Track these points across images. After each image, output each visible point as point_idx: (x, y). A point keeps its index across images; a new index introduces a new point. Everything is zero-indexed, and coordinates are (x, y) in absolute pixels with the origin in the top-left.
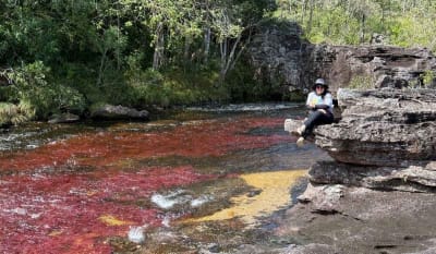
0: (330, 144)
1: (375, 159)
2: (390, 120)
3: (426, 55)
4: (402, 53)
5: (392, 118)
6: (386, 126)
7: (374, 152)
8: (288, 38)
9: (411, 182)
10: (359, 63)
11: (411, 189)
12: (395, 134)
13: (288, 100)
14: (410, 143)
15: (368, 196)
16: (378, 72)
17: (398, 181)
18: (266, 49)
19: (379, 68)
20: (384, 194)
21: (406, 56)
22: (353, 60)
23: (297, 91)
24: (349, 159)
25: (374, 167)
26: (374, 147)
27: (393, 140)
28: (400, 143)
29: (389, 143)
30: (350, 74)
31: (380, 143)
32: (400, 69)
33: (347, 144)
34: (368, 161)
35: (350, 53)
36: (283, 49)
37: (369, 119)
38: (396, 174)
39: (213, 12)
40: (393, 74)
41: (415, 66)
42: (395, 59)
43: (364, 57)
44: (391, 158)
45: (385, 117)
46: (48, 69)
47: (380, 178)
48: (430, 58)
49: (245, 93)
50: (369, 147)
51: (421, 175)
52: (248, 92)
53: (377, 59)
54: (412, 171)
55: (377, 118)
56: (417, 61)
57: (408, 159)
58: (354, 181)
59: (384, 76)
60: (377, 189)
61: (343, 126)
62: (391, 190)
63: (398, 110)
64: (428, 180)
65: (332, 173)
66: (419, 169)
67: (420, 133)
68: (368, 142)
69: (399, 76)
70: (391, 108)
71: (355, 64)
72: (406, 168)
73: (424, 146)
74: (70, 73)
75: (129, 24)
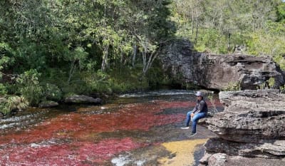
0: (218, 130)
1: (244, 139)
2: (252, 116)
3: (269, 61)
4: (254, 60)
5: (253, 115)
6: (250, 119)
7: (243, 135)
8: (184, 49)
9: (265, 152)
10: (228, 66)
11: (266, 156)
12: (255, 124)
13: (185, 88)
14: (264, 130)
15: (241, 161)
16: (240, 72)
17: (258, 152)
18: (170, 55)
19: (241, 70)
20: (250, 160)
21: (257, 61)
22: (224, 64)
23: (190, 82)
24: (229, 138)
25: (244, 143)
26: (243, 132)
27: (254, 128)
28: (259, 130)
29: (252, 130)
30: (223, 72)
31: (247, 130)
32: (254, 70)
33: (228, 130)
34: (240, 140)
35: (222, 60)
36: (181, 56)
37: (240, 116)
38: (257, 148)
39: (139, 37)
40: (250, 74)
41: (263, 68)
42: (250, 63)
43: (232, 62)
44: (254, 138)
45: (250, 114)
46: (40, 74)
47: (247, 150)
48: (271, 63)
49: (157, 83)
50: (241, 132)
51: (271, 148)
52: (160, 82)
53: (239, 64)
54: (266, 146)
55: (244, 115)
56: (264, 65)
57: (263, 139)
58: (233, 151)
59: (244, 75)
60: (246, 156)
61: (226, 120)
62: (254, 157)
63: (256, 110)
64: (276, 151)
65: (220, 146)
66: (270, 145)
67: (270, 124)
68: (241, 129)
69: (253, 74)
70: (252, 108)
71: (226, 67)
72: (262, 144)
73: (272, 132)
74: (52, 75)
75: (89, 45)
